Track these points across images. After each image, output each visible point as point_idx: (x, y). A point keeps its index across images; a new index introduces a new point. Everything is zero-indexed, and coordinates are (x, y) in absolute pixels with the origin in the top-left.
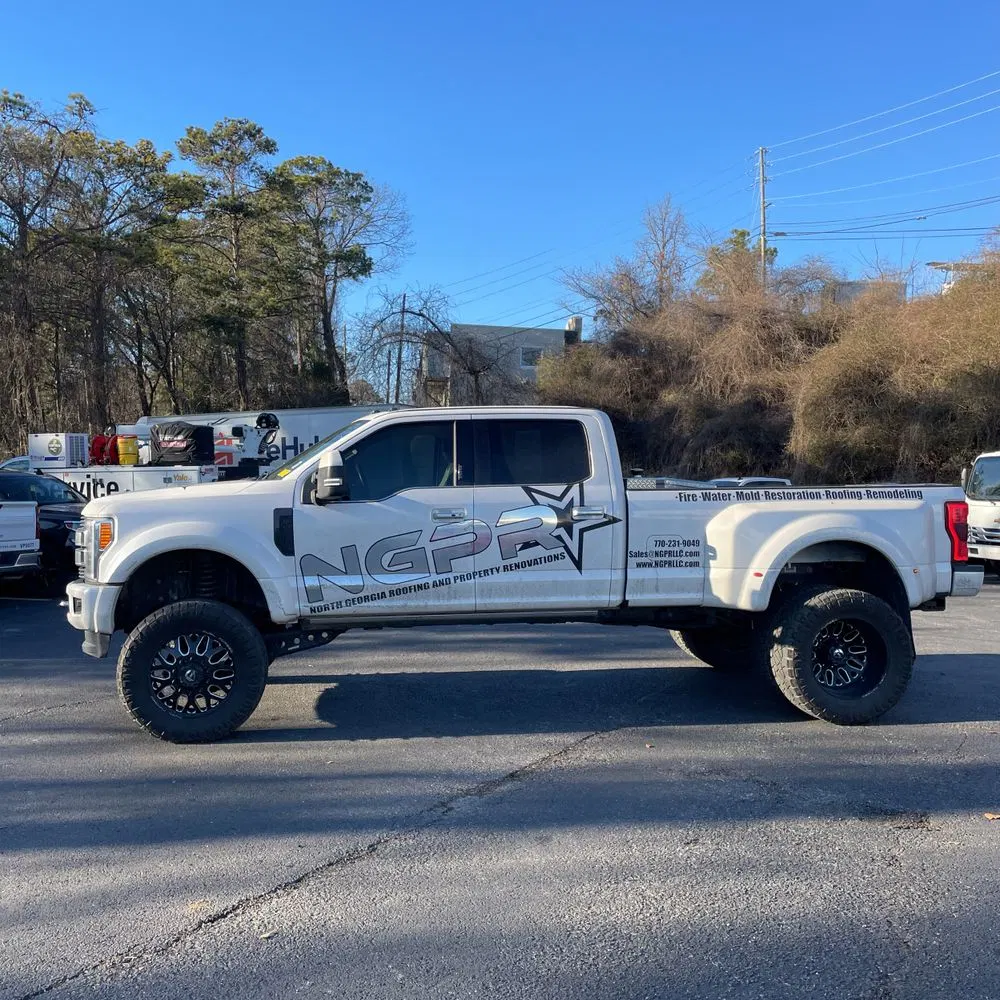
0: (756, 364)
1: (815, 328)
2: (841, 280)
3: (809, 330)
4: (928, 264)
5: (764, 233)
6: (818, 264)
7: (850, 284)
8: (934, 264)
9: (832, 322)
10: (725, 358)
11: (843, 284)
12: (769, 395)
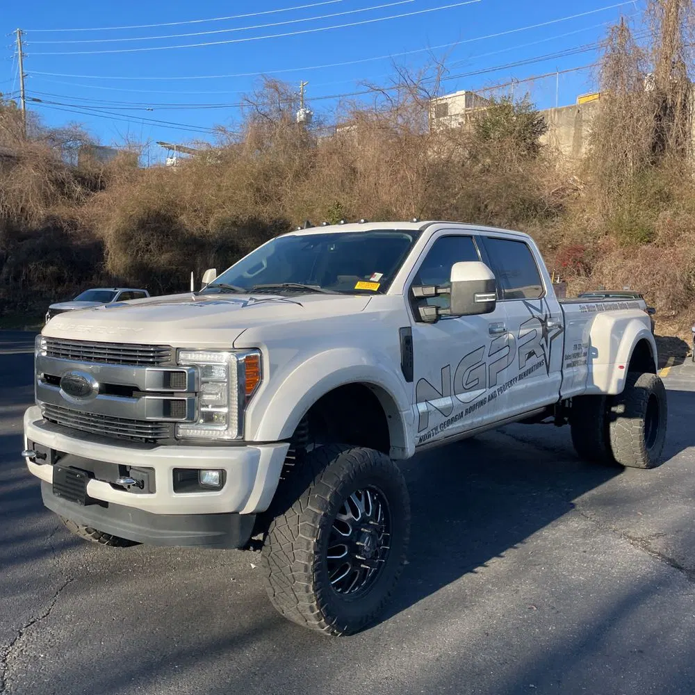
0: (47, 200)
1: (87, 177)
2: (96, 144)
3: (83, 178)
4: (158, 143)
5: (24, 97)
6: (80, 129)
7: (103, 148)
8: (162, 143)
9: (99, 174)
10: (21, 192)
11: (97, 147)
12: (65, 225)
